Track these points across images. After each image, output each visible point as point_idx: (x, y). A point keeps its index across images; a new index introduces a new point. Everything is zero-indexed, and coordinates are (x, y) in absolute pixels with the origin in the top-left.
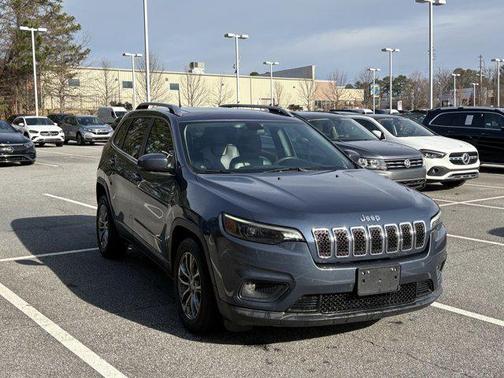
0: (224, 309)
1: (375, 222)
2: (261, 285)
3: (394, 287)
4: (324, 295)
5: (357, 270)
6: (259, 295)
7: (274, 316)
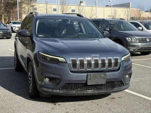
0: (39, 88)
1: (97, 57)
2: (51, 79)
3: (104, 82)
4: (74, 84)
5: (87, 75)
6: (50, 83)
7: (55, 91)
